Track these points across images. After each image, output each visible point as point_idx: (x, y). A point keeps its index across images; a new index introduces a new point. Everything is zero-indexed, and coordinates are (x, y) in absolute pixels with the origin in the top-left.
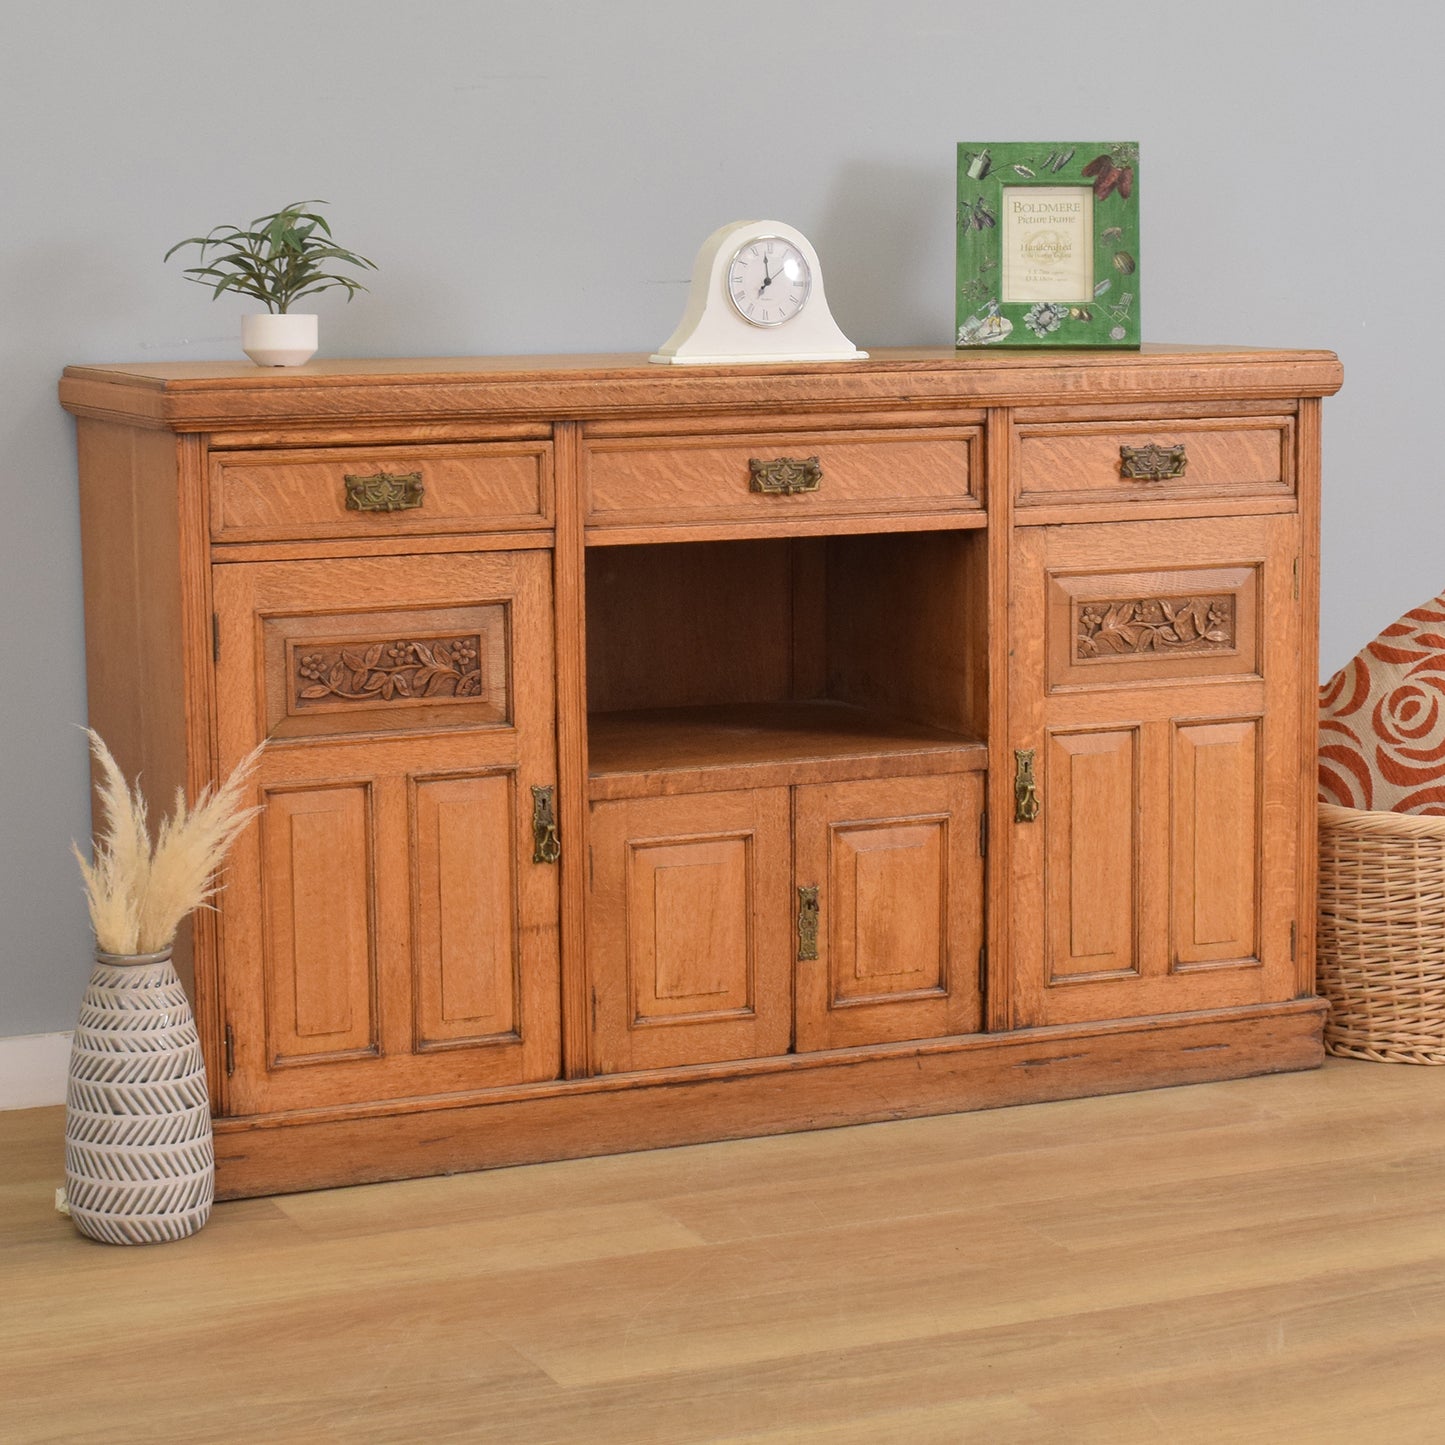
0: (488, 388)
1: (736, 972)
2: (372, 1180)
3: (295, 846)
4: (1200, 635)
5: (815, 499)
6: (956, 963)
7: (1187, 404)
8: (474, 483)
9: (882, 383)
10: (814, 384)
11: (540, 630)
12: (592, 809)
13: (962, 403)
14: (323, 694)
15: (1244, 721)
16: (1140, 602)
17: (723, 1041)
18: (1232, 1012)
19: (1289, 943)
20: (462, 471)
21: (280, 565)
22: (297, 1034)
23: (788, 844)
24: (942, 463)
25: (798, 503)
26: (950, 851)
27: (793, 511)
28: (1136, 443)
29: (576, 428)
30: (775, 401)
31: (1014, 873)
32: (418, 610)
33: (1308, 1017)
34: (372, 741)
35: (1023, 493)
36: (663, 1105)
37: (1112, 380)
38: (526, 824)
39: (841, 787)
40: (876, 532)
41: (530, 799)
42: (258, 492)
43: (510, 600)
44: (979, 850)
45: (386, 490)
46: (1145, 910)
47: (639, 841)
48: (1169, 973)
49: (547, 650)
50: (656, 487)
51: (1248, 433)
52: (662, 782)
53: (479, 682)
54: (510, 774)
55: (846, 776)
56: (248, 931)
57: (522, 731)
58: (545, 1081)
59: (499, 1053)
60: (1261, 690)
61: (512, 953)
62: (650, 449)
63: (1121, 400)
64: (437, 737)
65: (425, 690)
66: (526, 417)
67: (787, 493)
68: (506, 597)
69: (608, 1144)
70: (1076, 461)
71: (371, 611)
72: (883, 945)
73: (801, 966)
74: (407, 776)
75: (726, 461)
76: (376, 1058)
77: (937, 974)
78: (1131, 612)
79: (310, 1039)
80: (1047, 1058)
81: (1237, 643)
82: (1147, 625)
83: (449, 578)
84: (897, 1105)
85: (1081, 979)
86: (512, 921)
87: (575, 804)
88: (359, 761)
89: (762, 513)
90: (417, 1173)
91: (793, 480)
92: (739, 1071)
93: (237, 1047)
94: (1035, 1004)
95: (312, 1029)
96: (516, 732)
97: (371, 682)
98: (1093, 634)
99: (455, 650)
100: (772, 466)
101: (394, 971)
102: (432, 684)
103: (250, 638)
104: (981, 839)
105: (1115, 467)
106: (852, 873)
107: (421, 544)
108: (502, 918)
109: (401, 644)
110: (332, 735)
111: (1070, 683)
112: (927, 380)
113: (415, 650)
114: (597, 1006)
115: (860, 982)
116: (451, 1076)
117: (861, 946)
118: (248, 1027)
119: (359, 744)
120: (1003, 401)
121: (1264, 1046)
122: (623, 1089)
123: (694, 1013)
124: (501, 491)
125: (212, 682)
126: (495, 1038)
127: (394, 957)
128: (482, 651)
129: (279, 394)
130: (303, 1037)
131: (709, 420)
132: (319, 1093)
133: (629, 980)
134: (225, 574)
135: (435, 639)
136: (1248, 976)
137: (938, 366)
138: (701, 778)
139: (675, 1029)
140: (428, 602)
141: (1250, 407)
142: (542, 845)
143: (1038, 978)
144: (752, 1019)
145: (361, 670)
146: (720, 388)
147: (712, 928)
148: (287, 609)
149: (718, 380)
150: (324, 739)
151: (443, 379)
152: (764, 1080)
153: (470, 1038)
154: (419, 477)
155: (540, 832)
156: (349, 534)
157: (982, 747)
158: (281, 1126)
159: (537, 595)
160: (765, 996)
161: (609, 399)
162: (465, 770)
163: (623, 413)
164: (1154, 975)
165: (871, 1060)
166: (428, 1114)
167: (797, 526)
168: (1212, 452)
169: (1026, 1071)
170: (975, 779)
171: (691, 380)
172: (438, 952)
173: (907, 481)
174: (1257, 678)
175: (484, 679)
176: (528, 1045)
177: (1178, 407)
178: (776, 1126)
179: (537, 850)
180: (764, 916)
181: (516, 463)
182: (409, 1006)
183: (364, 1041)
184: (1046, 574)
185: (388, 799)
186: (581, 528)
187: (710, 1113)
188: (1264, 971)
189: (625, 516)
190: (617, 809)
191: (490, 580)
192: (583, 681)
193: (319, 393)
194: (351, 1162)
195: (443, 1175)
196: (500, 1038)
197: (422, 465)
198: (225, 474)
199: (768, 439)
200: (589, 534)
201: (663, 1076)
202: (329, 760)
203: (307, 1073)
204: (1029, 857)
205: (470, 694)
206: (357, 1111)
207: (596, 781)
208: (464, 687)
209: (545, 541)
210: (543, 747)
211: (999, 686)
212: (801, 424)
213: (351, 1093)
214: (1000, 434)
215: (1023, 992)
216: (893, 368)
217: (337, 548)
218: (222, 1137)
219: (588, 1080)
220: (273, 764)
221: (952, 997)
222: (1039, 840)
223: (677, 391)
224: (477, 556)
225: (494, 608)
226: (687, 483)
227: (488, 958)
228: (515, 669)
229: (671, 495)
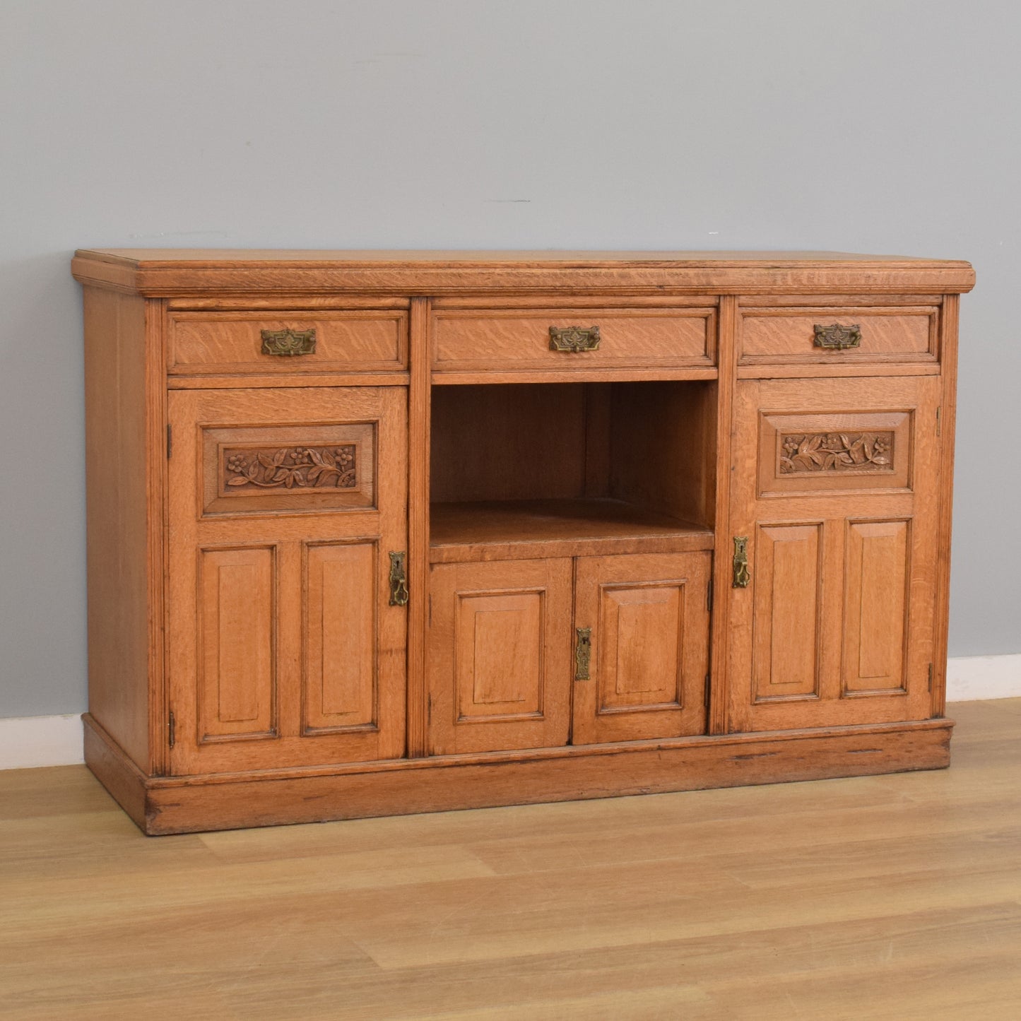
0: (365, 273)
1: (531, 687)
2: (270, 824)
3: (221, 588)
4: (868, 460)
5: (594, 356)
6: (688, 685)
7: (863, 296)
8: (351, 337)
9: (645, 275)
10: (596, 275)
11: (398, 442)
12: (432, 569)
13: (702, 291)
14: (244, 483)
15: (898, 521)
16: (826, 435)
17: (521, 735)
18: (885, 727)
19: (927, 680)
20: (344, 329)
21: (216, 392)
22: (219, 720)
23: (570, 598)
24: (687, 333)
25: (583, 359)
26: (686, 606)
27: (580, 363)
28: (825, 323)
29: (427, 302)
30: (568, 286)
31: (731, 623)
32: (313, 426)
33: (939, 732)
34: (277, 517)
35: (743, 355)
36: (477, 779)
37: (809, 278)
38: (385, 578)
39: (609, 559)
40: (639, 380)
41: (388, 561)
42: (200, 340)
43: (378, 421)
44: (706, 607)
45: (290, 341)
46: (825, 652)
47: (465, 593)
48: (841, 697)
49: (403, 456)
50: (483, 344)
51: (906, 318)
52: (482, 552)
53: (354, 477)
54: (374, 542)
55: (612, 551)
56: (186, 646)
57: (384, 513)
58: (393, 758)
59: (363, 738)
60: (911, 499)
61: (373, 669)
62: (479, 318)
63: (816, 292)
64: (323, 515)
65: (316, 482)
66: (392, 293)
67: (575, 352)
68: (375, 419)
69: (437, 804)
70: (783, 335)
71: (278, 426)
72: (636, 672)
73: (577, 684)
74: (302, 542)
75: (533, 327)
76: (275, 739)
77: (674, 693)
78: (819, 442)
79: (229, 724)
80: (751, 755)
81: (895, 466)
82: (831, 451)
83: (335, 404)
84: (643, 783)
85: (777, 700)
86: (373, 646)
87: (419, 565)
88: (268, 530)
89: (557, 365)
90: (301, 821)
91: (580, 342)
92: (531, 757)
93: (177, 727)
94: (743, 716)
95: (230, 717)
96: (379, 513)
97: (279, 474)
98: (792, 457)
99: (337, 455)
100: (566, 332)
101: (289, 678)
102: (320, 478)
103: (193, 442)
104: (708, 599)
105: (810, 339)
106: (615, 620)
107: (315, 380)
108: (367, 644)
109: (299, 450)
110: (250, 511)
111: (774, 491)
112: (677, 274)
113: (309, 454)
114: (432, 708)
115: (620, 697)
116: (327, 753)
117: (620, 672)
118: (185, 714)
119: (269, 518)
120: (731, 291)
121: (907, 752)
122: (448, 766)
123: (501, 715)
124: (372, 344)
125: (166, 472)
126: (358, 728)
127: (289, 667)
128: (357, 456)
129: (217, 272)
130: (223, 722)
131: (521, 299)
132: (234, 762)
133: (455, 690)
134: (177, 397)
135: (324, 447)
136: (896, 701)
137: (685, 265)
138: (509, 549)
139: (487, 725)
140: (320, 421)
141: (908, 299)
142: (395, 593)
143: (746, 699)
144: (543, 720)
145: (271, 467)
146: (529, 276)
147: (515, 655)
148: (220, 423)
149: (528, 271)
150: (243, 514)
151: (334, 265)
152: (550, 763)
153: (341, 727)
154: (313, 332)
155: (395, 584)
156: (263, 370)
157: (710, 534)
158: (206, 784)
159: (396, 418)
160: (552, 705)
161: (450, 282)
162: (342, 539)
163: (460, 292)
164: (829, 698)
165: (625, 751)
166: (311, 779)
167: (582, 374)
168: (879, 330)
169: (736, 763)
170: (704, 556)
171: (509, 270)
172: (320, 665)
173: (661, 345)
174: (908, 491)
175: (357, 475)
176: (382, 733)
177: (857, 298)
178: (557, 796)
179: (392, 597)
180: (552, 648)
181: (382, 324)
182: (299, 703)
183: (266, 725)
184: (759, 413)
185: (287, 558)
186: (429, 372)
187: (510, 785)
188: (908, 698)
189: (460, 364)
190: (449, 569)
191: (364, 407)
192: (428, 479)
193: (246, 273)
194: (254, 811)
195: (319, 822)
196: (363, 727)
197: (315, 325)
198: (177, 327)
199: (563, 313)
200: (434, 376)
201: (477, 758)
202: (247, 529)
203: (225, 748)
204: (742, 613)
205: (347, 486)
206: (260, 775)
207: (435, 549)
208: (343, 481)
209: (403, 380)
210: (397, 524)
211: (723, 491)
212: (586, 303)
213: (256, 763)
214: (728, 314)
215: (736, 707)
216: (653, 266)
217: (256, 381)
218: (165, 791)
219: (424, 759)
220: (207, 530)
221: (685, 709)
222: (749, 601)
223: (499, 277)
224: (354, 390)
225: (366, 426)
226: (505, 342)
227: (356, 671)
228: (380, 469)
229: (493, 350)
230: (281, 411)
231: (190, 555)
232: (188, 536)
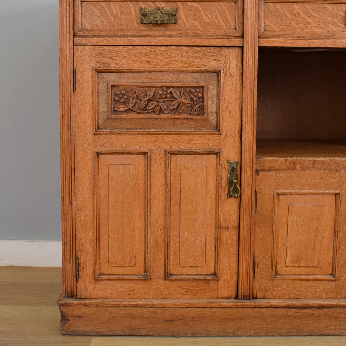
1: (328, 258)
3: (110, 179)
8: (203, 14)
11: (235, 86)
12: (258, 174)
14: (125, 109)
17: (319, 290)
20: (198, 8)
21: (106, 48)
22: (109, 265)
32: (173, 72)
34: (148, 133)
36: (285, 317)
38: (224, 178)
41: (227, 167)
42: (98, 14)
43: (220, 70)
45: (159, 15)
47: (281, 191)
49: (238, 96)
50: (297, 20)
52: (294, 164)
53: (203, 109)
54: (217, 153)
56: (87, 216)
57: (224, 134)
58: (228, 299)
61: (215, 239)
64: (182, 134)
65: (176, 111)
68: (218, 69)
69: (256, 331)
71: (150, 72)
74: (166, 151)
75: (333, 10)
76: (146, 280)
79: (116, 268)
83: (190, 58)
86: (216, 223)
87: (249, 171)
88: (142, 142)
90: (163, 334)
92: (324, 305)
93: (81, 267)
95: (116, 264)
96: (220, 134)
97: (149, 105)
99: (191, 93)
101: (157, 241)
102: (179, 108)
103: (91, 81)
107: (176, 41)
108: (211, 222)
109: (164, 88)
110: (130, 129)
113: (171, 92)
114: (256, 267)
116: (181, 291)
118: (86, 259)
119: (143, 134)
122: (265, 307)
123: (305, 275)
124: (217, 18)
125: (72, 100)
126: (204, 277)
127: (156, 235)
128: (205, 94)
130: (112, 267)
132: (119, 292)
133: (272, 256)
134: (79, 50)
135: (182, 87)
138: (314, 163)
139: (295, 281)
140: (178, 69)
142: (231, 189)
144: (335, 281)
145: (144, 100)
147: (316, 236)
148: (108, 68)
150: (125, 130)
152: (337, 310)
153: (193, 275)
154: (176, 10)
155: (231, 183)
156: (140, 34)
158: (98, 306)
159: (234, 69)
160: (341, 271)
162: (194, 150)
166: (169, 309)
172: (178, 234)
175: (205, 107)
176: (221, 282)
178: (341, 332)
179: (229, 191)
180: (343, 233)
181: (225, 5)
182: (163, 258)
183: (142, 271)
185: (156, 161)
186: (257, 37)
187: (309, 322)
189: (280, 33)
190: (270, 175)
191: (210, 61)
192: (255, 112)
194: (131, 325)
195: (174, 336)
196: (208, 277)
197: (177, 4)
198: (83, 5)
200: (261, 41)
201: (285, 304)
202: (128, 141)
203: (113, 283)
205: (198, 114)
206: (134, 303)
207: (260, 161)
208: (195, 111)
209: (238, 42)
210: (234, 142)
213: (134, 294)
217: (134, 40)
218: (71, 308)
219: (250, 301)
220: (100, 140)
224: (204, 49)
225: (212, 74)
226: (313, 20)
227: (203, 240)
228: (221, 104)
229: (305, 25)
230: (151, 62)
231: (89, 156)
232: (87, 143)
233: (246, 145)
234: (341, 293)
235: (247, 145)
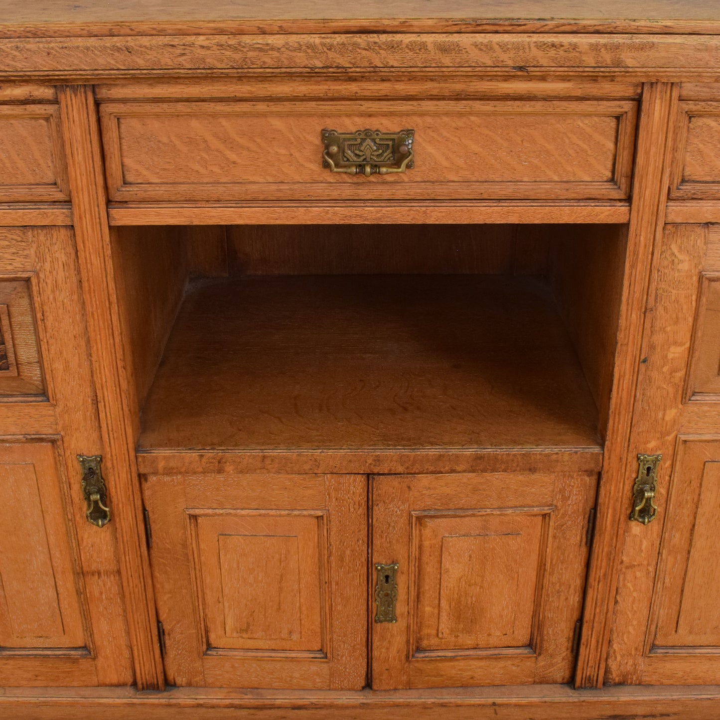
1: (310, 624)
5: (403, 180)
6: (549, 631)
9: (489, 47)
10: (392, 47)
12: (146, 480)
13: (604, 76)
17: (296, 675)
24: (581, 143)
25: (385, 183)
26: (550, 539)
27: (376, 193)
29: (85, 92)
30: (337, 67)
31: (622, 562)
35: (683, 181)
38: (76, 487)
39: (426, 479)
40: (480, 222)
41: (78, 467)
43: (30, 278)
44: (584, 540)
47: (198, 511)
50: (202, 157)
52: (219, 462)
53: (5, 357)
54: (53, 442)
55: (432, 468)
57: (61, 406)
59: (75, 663)
62: (190, 115)
66: (14, 80)
68: (25, 275)
72: (468, 614)
73: (378, 627)
75: (292, 131)
77: (529, 637)
86: (72, 565)
87: (123, 476)
89: (335, 194)
91: (378, 156)
92: (305, 704)
94: (629, 668)
96: (53, 405)
100: (349, 140)
104: (587, 532)
106: (437, 553)
108: (63, 562)
111: (715, 393)
112: (553, 45)
115: (443, 640)
117: (444, 615)
120: (662, 77)
122: (188, 707)
123: (267, 650)
124: (10, 158)
126: (65, 652)
131: (261, 86)
137: (573, 28)
138: (263, 459)
139: (247, 661)
143: (636, 649)
144: (325, 662)
146: (261, 50)
147: (281, 588)
149: (260, 40)
152: (333, 711)
157: (596, 449)
159: (61, 275)
160: (339, 646)
161: (112, 62)
167: (377, 212)
170: (587, 479)
171: (223, 39)
173: (529, 162)
175: (10, 354)
176: (101, 659)
180: (337, 584)
181: (22, 127)
184: (701, 278)
186: (102, 203)
189: (161, 191)
196: (72, 652)
199: (342, 107)
200: (113, 212)
201: (228, 702)
204: (641, 551)
207: (144, 457)
209: (61, 218)
210: (85, 419)
211: (625, 393)
212: (383, 93)
214: (657, 114)
215: (619, 658)
216: (510, 28)
221: (542, 656)
222: (655, 535)
223: (203, 52)
225: (15, 284)
226: (242, 155)
227: (52, 593)
228: (44, 347)
229: (222, 168)
233: (110, 428)
234: (343, 681)
235: (112, 429)
